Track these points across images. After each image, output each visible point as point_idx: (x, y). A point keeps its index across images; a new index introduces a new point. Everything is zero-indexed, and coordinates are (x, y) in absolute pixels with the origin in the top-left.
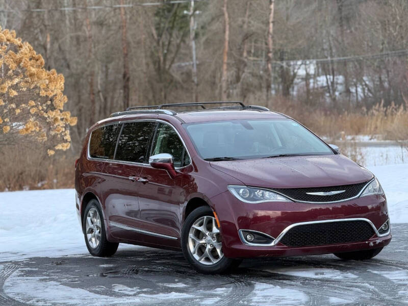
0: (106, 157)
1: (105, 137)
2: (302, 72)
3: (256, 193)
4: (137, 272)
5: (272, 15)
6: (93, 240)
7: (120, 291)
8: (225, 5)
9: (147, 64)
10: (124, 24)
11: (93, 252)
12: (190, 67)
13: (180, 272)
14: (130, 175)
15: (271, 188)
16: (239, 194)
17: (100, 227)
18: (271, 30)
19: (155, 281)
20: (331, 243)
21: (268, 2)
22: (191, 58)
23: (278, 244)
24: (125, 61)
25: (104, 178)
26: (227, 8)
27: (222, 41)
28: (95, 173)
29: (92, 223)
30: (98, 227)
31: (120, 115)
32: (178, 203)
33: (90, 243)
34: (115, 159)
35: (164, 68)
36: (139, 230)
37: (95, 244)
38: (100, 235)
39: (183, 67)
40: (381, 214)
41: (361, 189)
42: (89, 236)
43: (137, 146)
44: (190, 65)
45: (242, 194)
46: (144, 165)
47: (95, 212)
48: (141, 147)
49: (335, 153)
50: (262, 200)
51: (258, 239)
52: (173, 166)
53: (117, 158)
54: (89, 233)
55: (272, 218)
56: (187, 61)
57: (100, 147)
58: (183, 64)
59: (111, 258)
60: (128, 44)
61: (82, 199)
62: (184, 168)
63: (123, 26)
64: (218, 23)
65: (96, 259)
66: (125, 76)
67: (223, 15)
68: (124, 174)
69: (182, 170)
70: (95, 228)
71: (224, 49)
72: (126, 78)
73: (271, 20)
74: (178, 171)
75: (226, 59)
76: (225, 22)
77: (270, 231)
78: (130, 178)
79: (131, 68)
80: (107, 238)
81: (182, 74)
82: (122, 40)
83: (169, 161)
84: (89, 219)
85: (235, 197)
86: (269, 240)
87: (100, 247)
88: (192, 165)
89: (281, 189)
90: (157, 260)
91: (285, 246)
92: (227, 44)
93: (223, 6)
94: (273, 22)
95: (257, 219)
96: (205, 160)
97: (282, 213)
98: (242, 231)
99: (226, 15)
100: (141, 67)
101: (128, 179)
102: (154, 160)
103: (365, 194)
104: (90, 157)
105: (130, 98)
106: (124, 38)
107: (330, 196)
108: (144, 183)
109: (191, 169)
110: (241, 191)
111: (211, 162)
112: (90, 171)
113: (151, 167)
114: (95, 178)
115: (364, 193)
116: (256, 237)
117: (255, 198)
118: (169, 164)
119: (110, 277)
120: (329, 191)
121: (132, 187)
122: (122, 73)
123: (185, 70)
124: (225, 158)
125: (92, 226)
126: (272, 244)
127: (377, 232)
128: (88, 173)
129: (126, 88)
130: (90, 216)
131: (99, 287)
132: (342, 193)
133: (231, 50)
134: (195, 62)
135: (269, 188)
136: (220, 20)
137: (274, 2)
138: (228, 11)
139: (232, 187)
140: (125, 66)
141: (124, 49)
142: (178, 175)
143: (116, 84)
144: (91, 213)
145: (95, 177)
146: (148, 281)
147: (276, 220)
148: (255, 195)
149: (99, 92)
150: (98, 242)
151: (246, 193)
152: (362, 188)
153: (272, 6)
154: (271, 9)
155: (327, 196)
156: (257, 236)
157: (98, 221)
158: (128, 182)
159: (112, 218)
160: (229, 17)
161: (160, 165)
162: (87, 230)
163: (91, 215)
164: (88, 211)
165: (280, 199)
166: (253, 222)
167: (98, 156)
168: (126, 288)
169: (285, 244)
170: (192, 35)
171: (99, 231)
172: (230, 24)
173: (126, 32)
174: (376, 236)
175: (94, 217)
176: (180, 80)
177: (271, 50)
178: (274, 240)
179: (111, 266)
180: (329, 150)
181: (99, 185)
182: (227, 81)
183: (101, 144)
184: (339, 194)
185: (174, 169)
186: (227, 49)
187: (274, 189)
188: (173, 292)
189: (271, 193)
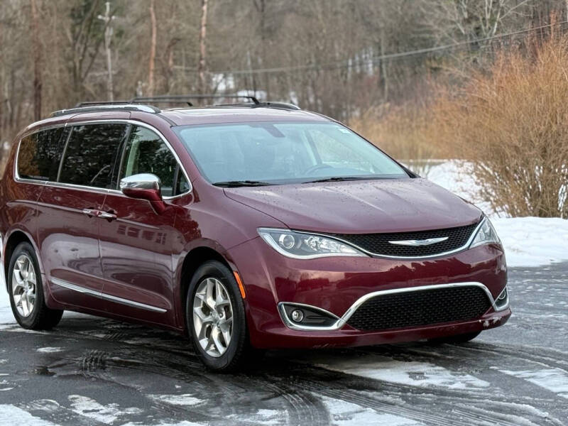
0: (44, 178)
1: (39, 150)
2: (222, 87)
3: (307, 241)
4: (102, 365)
5: (204, 18)
6: (24, 303)
7: (87, 415)
8: (152, 5)
9: (61, 71)
10: (35, 23)
11: (24, 322)
12: (105, 78)
13: (174, 366)
14: (84, 208)
15: (331, 234)
16: (278, 243)
17: (35, 284)
18: (203, 35)
19: (142, 387)
20: (425, 324)
21: (200, 3)
22: (106, 68)
23: (345, 327)
24: (36, 66)
25: (41, 209)
26: (155, 8)
27: (149, 46)
28: (25, 202)
29: (22, 278)
30: (30, 284)
31: (66, 113)
32: (168, 253)
33: (19, 309)
34: (59, 182)
35: (80, 76)
36: (100, 294)
37: (26, 310)
38: (35, 296)
39: (96, 77)
40: (497, 272)
41: (470, 235)
42: (17, 298)
43: (81, 163)
44: (104, 75)
45: (284, 242)
46: (108, 191)
47: (27, 262)
48: (88, 166)
49: (412, 176)
50: (315, 253)
51: (309, 318)
52: (159, 194)
53: (62, 180)
54: (16, 293)
55: (332, 283)
56: (102, 71)
57: (32, 164)
58: (97, 74)
59: (54, 334)
60: (40, 46)
61: (6, 240)
62: (180, 198)
63: (34, 26)
64: (145, 25)
65: (30, 334)
66: (36, 83)
67: (150, 15)
68: (66, 203)
69: (175, 201)
70: (27, 286)
71: (150, 54)
72: (38, 85)
73: (204, 23)
74: (169, 203)
75: (152, 66)
76: (152, 24)
77: (329, 303)
78: (85, 212)
79: (44, 73)
80: (46, 300)
81: (95, 85)
82: (34, 42)
83: (154, 186)
84: (16, 272)
85: (273, 248)
86: (329, 321)
87: (34, 314)
88: (192, 194)
89: (348, 235)
90: (128, 338)
91: (356, 331)
92: (153, 49)
93: (150, 6)
94: (206, 25)
95: (307, 284)
96: (215, 185)
97: (347, 275)
98: (284, 305)
99: (153, 17)
100: (54, 74)
101: (83, 214)
102: (129, 184)
103: (477, 243)
104: (19, 178)
105: (42, 108)
106: (36, 40)
107: (426, 247)
108: (109, 220)
109: (188, 199)
110: (282, 238)
111: (226, 189)
112: (18, 198)
113: (124, 196)
114: (26, 209)
115: (475, 241)
116: (306, 315)
117: (303, 248)
118: (153, 191)
119: (60, 376)
120: (424, 239)
121: (89, 226)
122: (33, 79)
123: (99, 80)
124: (247, 182)
125: (22, 282)
126: (335, 327)
127: (494, 304)
128: (14, 201)
129: (37, 97)
130: (18, 268)
131: (48, 403)
132: (443, 242)
133: (157, 55)
134: (111, 72)
135: (329, 234)
136: (147, 21)
137: (208, 2)
138: (155, 12)
139: (267, 232)
140: (36, 72)
141: (35, 52)
142: (168, 208)
143: (24, 92)
144: (20, 262)
145: (26, 207)
146: (128, 387)
147: (337, 286)
148: (304, 244)
149: (6, 101)
150: (32, 307)
151: (291, 241)
152: (471, 232)
153: (205, 8)
154: (203, 11)
155: (422, 247)
156: (308, 313)
157: (30, 276)
158: (82, 217)
159: (54, 273)
160: (157, 19)
161: (140, 192)
162: (14, 288)
163: (20, 266)
164: (15, 260)
165: (347, 251)
166: (300, 289)
167: (32, 177)
168: (96, 406)
169: (355, 326)
170: (108, 43)
171: (32, 289)
172: (157, 26)
173: (38, 33)
174: (493, 311)
175: (24, 268)
176: (93, 92)
177: (204, 57)
178: (337, 319)
179: (57, 350)
180: (401, 172)
181: (34, 220)
182: (155, 90)
183: (34, 160)
184: (440, 243)
185: (161, 198)
186: (153, 55)
187: (337, 235)
188: (186, 422)
189: (332, 242)
